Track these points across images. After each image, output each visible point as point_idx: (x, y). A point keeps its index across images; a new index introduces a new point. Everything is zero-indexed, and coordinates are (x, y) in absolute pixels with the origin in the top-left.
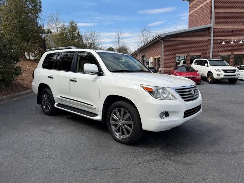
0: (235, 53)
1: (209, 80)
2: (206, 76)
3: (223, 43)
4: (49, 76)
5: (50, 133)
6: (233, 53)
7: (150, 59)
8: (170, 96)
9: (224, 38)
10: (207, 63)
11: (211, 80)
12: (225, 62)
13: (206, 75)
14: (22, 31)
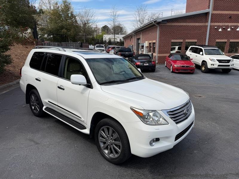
0: (231, 41)
1: (203, 69)
2: (201, 65)
3: (220, 30)
4: (37, 78)
5: (37, 143)
6: (229, 40)
7: (145, 43)
8: (161, 119)
9: (221, 24)
10: (202, 52)
11: (205, 70)
12: (220, 51)
13: (200, 63)
14: (12, 11)
